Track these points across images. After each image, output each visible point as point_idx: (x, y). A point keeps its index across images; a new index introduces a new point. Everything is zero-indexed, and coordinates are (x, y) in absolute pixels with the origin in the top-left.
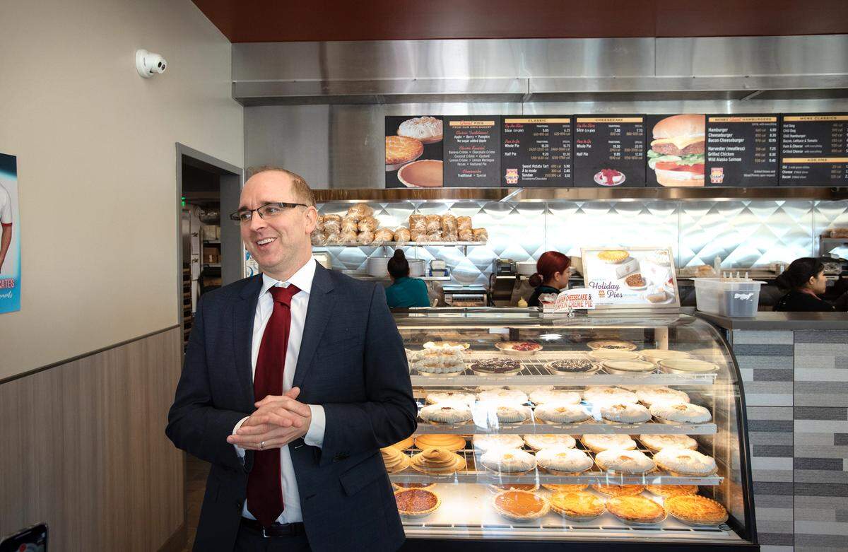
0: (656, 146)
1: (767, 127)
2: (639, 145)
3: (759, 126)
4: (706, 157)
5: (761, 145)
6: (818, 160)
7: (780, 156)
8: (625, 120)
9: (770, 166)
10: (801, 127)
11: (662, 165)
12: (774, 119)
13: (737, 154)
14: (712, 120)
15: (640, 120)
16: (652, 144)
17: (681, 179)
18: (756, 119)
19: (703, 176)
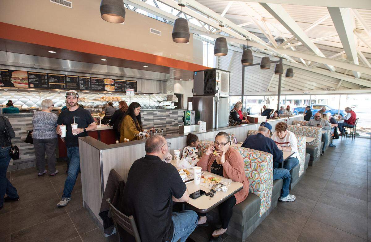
0: (13, 77)
1: (44, 76)
2: (7, 77)
3: (42, 75)
4: (29, 81)
5: (43, 80)
6: (57, 84)
7: (48, 82)
8: (2, 70)
9: (46, 84)
10: (53, 77)
11: (15, 82)
12: (46, 74)
13: (37, 81)
14: (29, 73)
15: (8, 71)
16: (12, 77)
17: (22, 86)
18: (41, 74)
19: (28, 86)
